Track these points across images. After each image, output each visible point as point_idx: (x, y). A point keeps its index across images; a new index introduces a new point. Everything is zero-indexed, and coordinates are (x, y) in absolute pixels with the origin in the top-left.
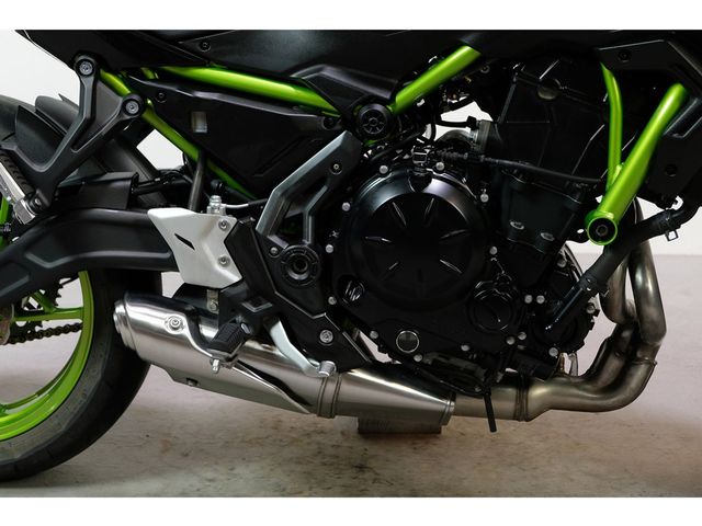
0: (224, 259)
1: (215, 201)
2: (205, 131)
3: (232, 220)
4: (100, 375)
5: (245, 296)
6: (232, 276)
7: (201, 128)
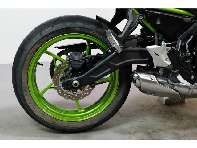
0: (167, 59)
1: (163, 43)
2: (160, 23)
3: (169, 48)
4: (122, 96)
5: (172, 68)
6: (169, 63)
7: (158, 22)
